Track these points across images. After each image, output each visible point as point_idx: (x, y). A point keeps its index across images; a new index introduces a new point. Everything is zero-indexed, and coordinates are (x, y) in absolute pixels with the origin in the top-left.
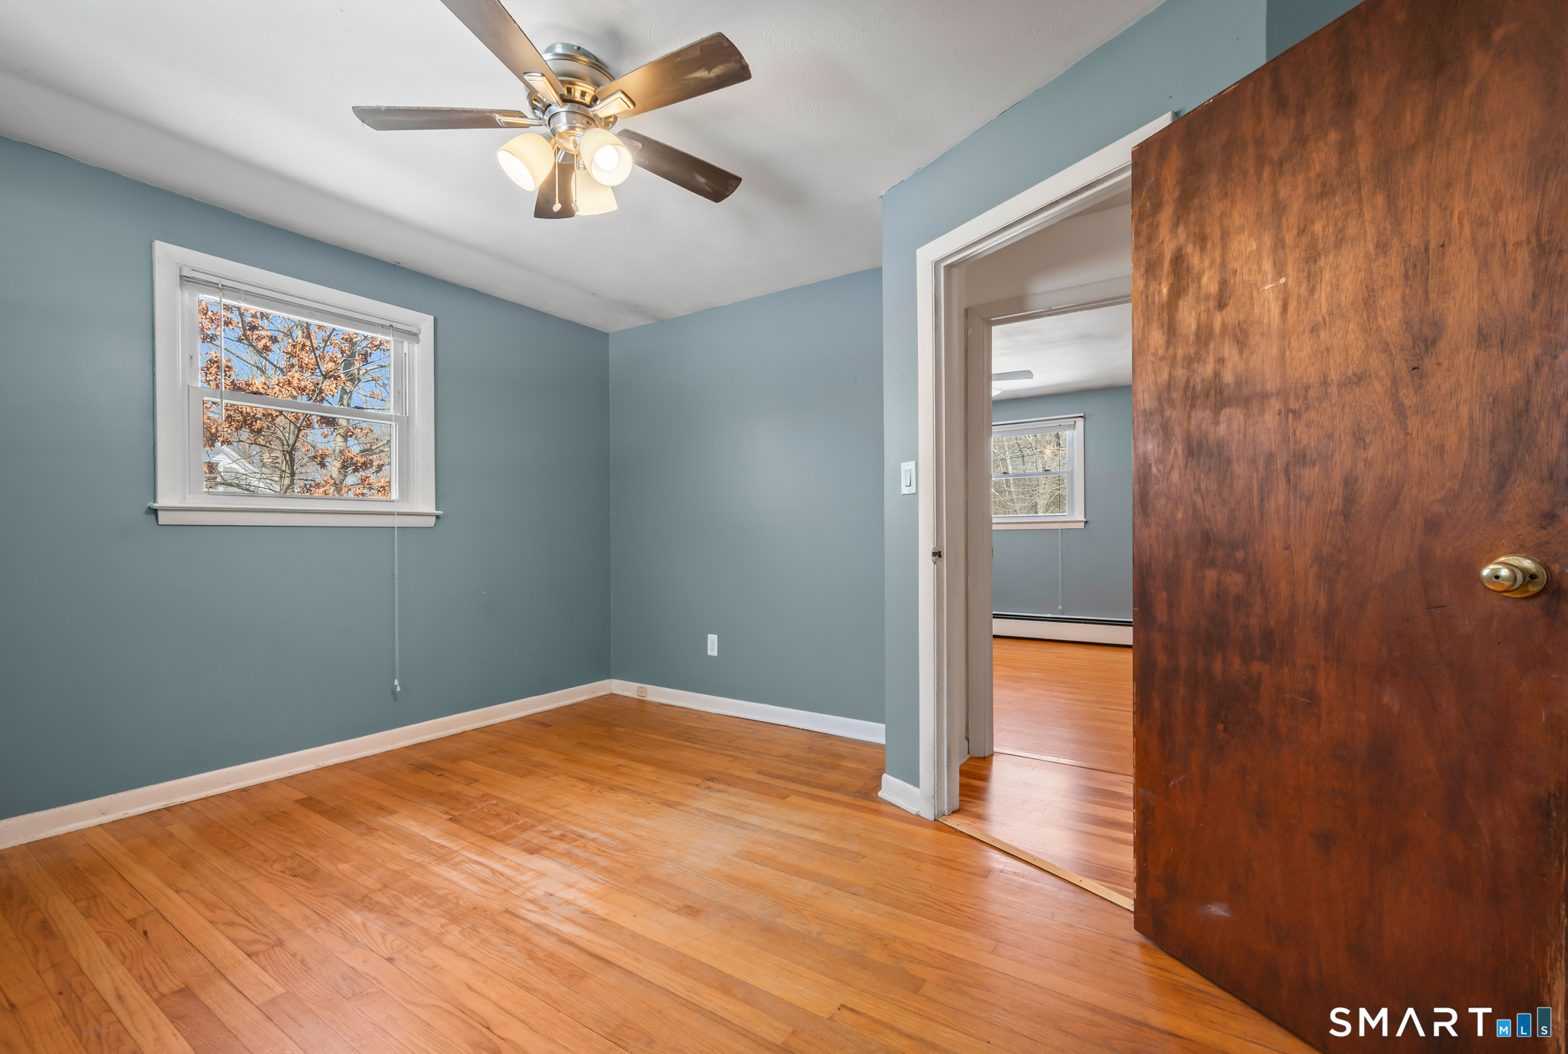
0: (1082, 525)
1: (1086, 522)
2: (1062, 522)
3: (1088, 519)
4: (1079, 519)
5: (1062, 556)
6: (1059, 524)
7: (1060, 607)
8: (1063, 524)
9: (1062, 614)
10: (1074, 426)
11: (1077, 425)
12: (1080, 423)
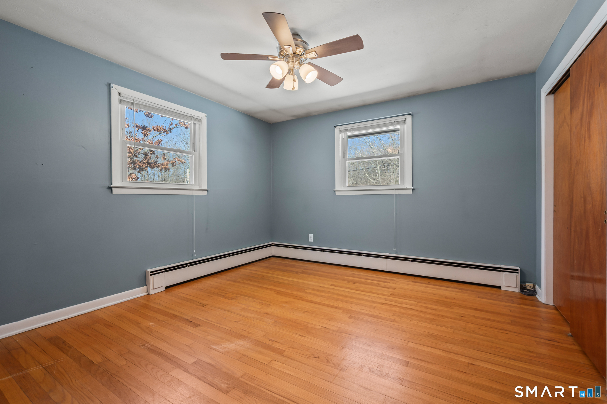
0: (410, 192)
1: (413, 190)
2: (396, 189)
3: (415, 187)
4: (408, 187)
5: (396, 213)
6: (394, 191)
7: (394, 249)
8: (397, 191)
9: (396, 253)
10: (404, 122)
11: (407, 121)
12: (409, 119)
